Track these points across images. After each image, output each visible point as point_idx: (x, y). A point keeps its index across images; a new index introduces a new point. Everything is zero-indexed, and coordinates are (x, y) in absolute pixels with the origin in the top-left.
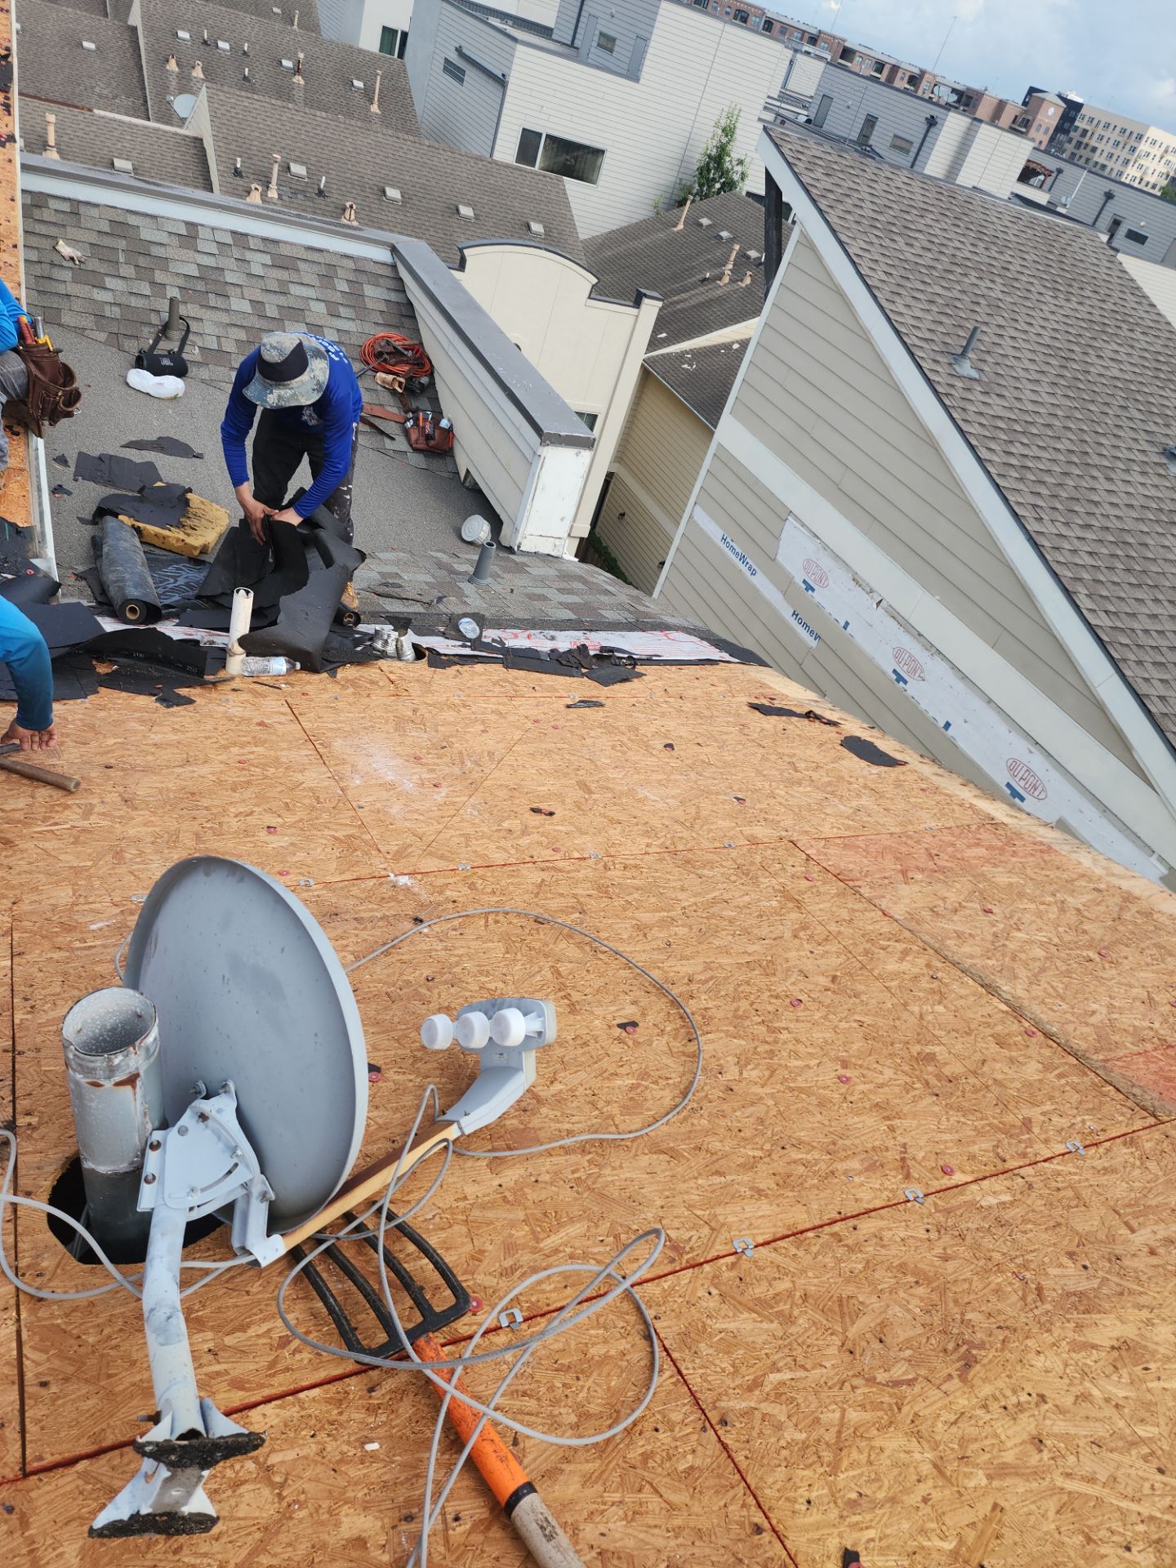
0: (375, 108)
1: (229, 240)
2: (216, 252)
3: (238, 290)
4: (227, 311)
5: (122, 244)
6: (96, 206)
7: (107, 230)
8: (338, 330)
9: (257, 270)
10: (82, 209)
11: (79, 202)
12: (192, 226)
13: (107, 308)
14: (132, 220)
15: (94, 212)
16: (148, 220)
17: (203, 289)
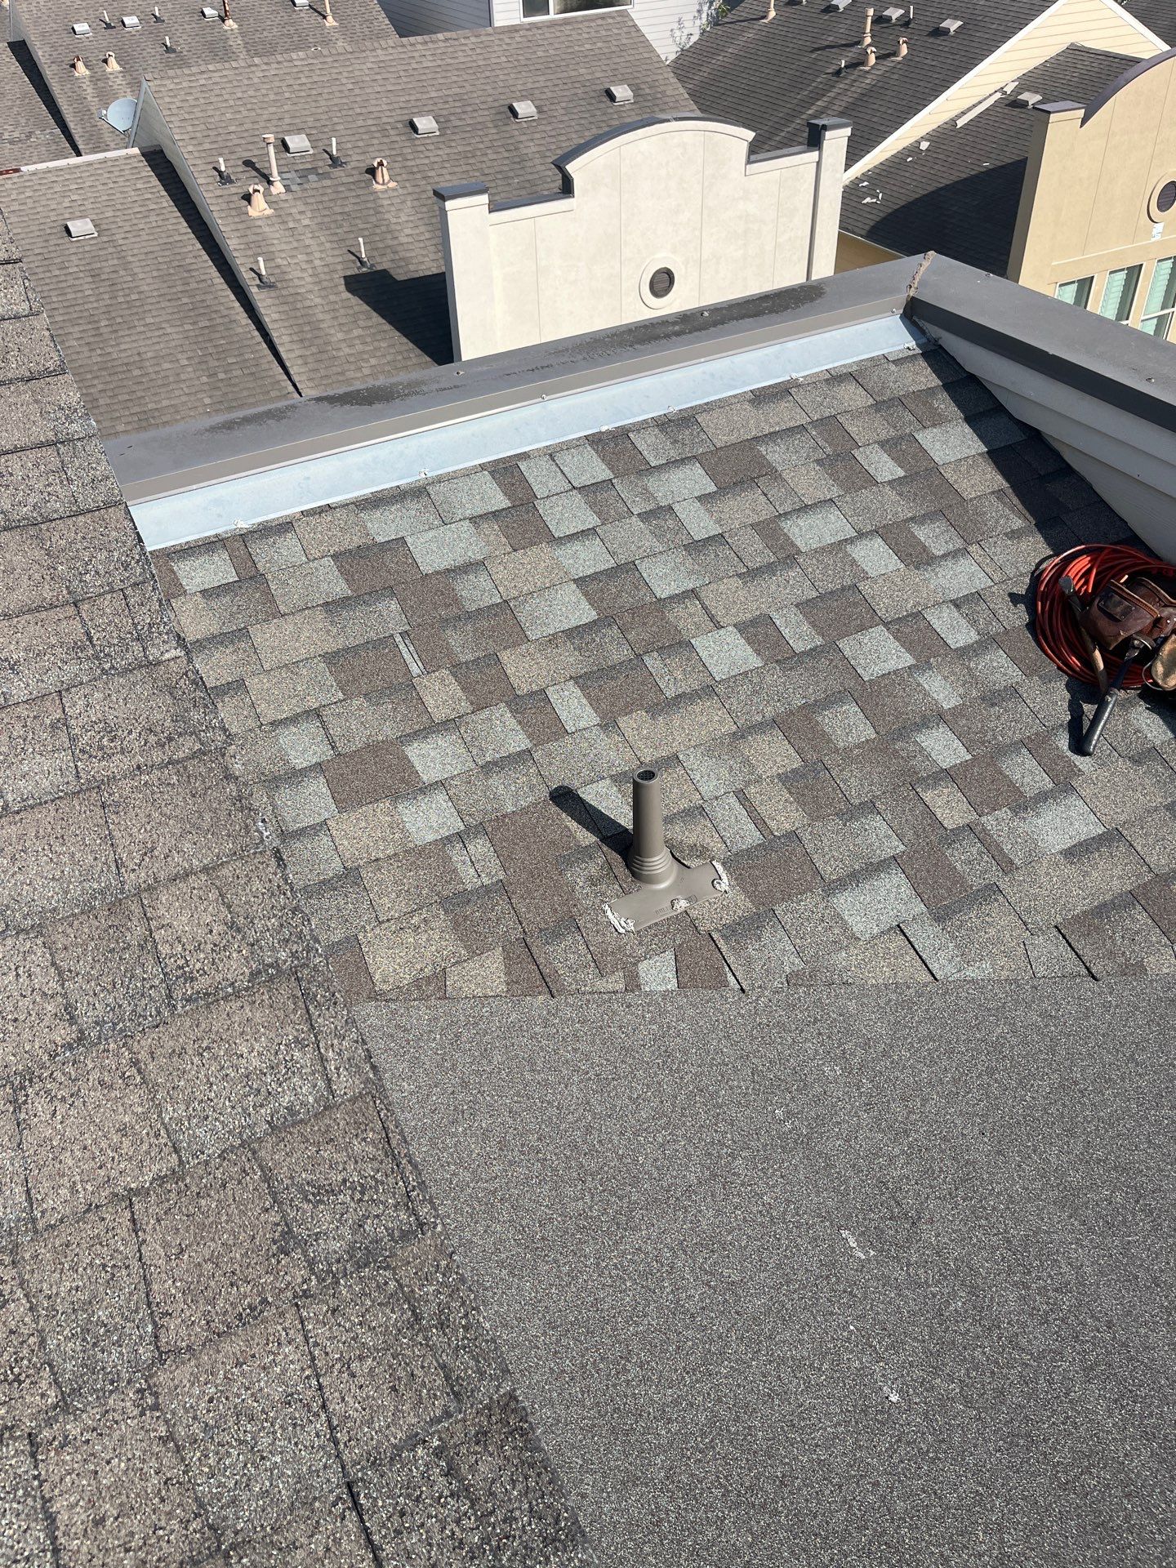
0: (331, 21)
1: (599, 471)
2: (592, 520)
3: (694, 607)
4: (709, 690)
5: (390, 615)
6: (285, 527)
7: (341, 588)
8: (957, 604)
9: (700, 523)
10: (264, 555)
11: (244, 537)
12: (506, 471)
13: (457, 855)
14: (383, 527)
15: (288, 549)
16: (413, 506)
17: (626, 653)
